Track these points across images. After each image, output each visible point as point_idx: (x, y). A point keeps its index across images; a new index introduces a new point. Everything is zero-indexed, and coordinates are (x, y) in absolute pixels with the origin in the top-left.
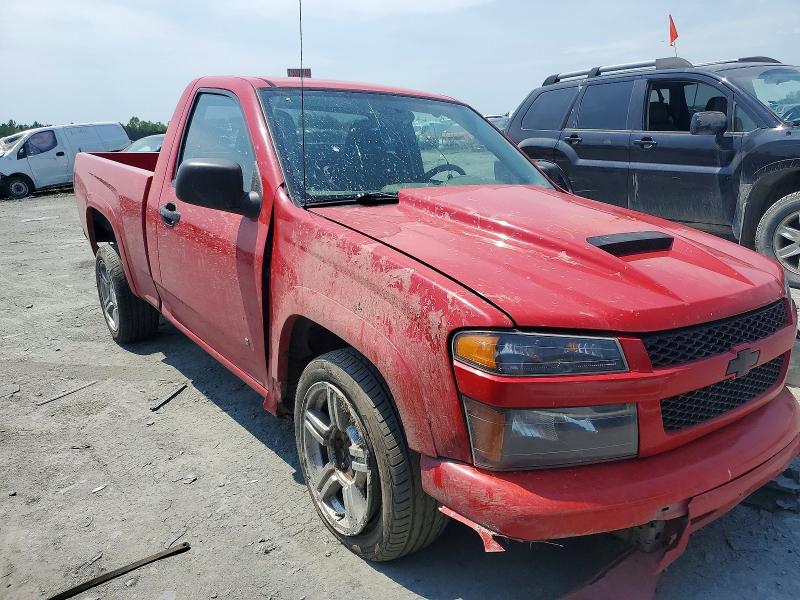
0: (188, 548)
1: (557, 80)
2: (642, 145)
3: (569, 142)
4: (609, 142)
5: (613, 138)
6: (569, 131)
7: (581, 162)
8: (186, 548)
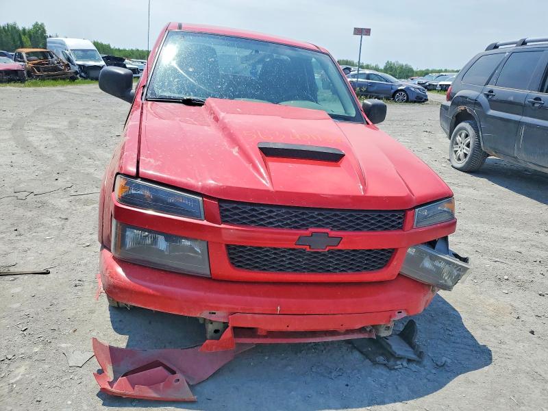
0: (49, 273)
1: (496, 47)
2: (534, 104)
3: (487, 96)
4: (511, 99)
5: (516, 96)
6: (490, 87)
7: (492, 112)
8: (48, 273)
